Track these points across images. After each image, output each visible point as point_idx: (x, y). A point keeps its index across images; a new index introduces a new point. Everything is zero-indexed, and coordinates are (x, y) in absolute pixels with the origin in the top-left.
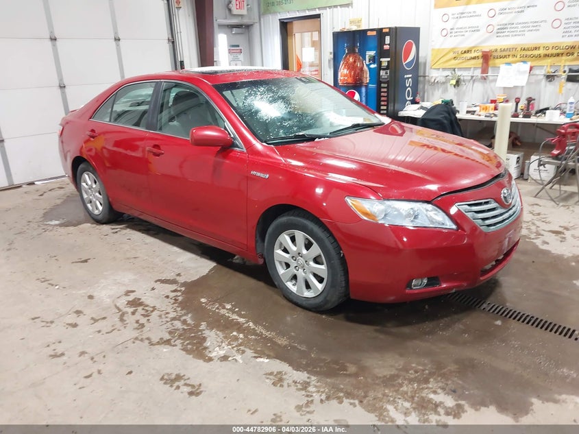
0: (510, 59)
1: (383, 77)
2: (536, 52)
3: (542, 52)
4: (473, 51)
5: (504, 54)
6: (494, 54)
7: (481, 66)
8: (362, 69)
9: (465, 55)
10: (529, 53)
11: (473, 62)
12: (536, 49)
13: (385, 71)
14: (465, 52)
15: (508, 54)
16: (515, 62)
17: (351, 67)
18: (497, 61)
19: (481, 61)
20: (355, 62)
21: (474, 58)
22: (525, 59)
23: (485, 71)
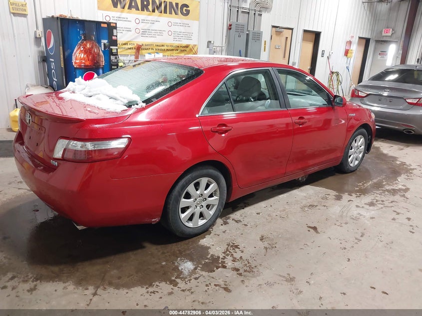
0: (150, 51)
1: (113, 61)
2: (163, 48)
3: (165, 48)
4: (129, 44)
5: (147, 47)
6: (143, 47)
7: (134, 54)
8: (99, 54)
9: (124, 46)
10: (160, 48)
11: (130, 51)
12: (162, 46)
13: (114, 57)
14: (124, 44)
15: (149, 47)
16: (153, 53)
17: (87, 52)
18: (144, 51)
19: (134, 51)
20: (92, 47)
21: (130, 49)
22: (157, 51)
23: (137, 57)
